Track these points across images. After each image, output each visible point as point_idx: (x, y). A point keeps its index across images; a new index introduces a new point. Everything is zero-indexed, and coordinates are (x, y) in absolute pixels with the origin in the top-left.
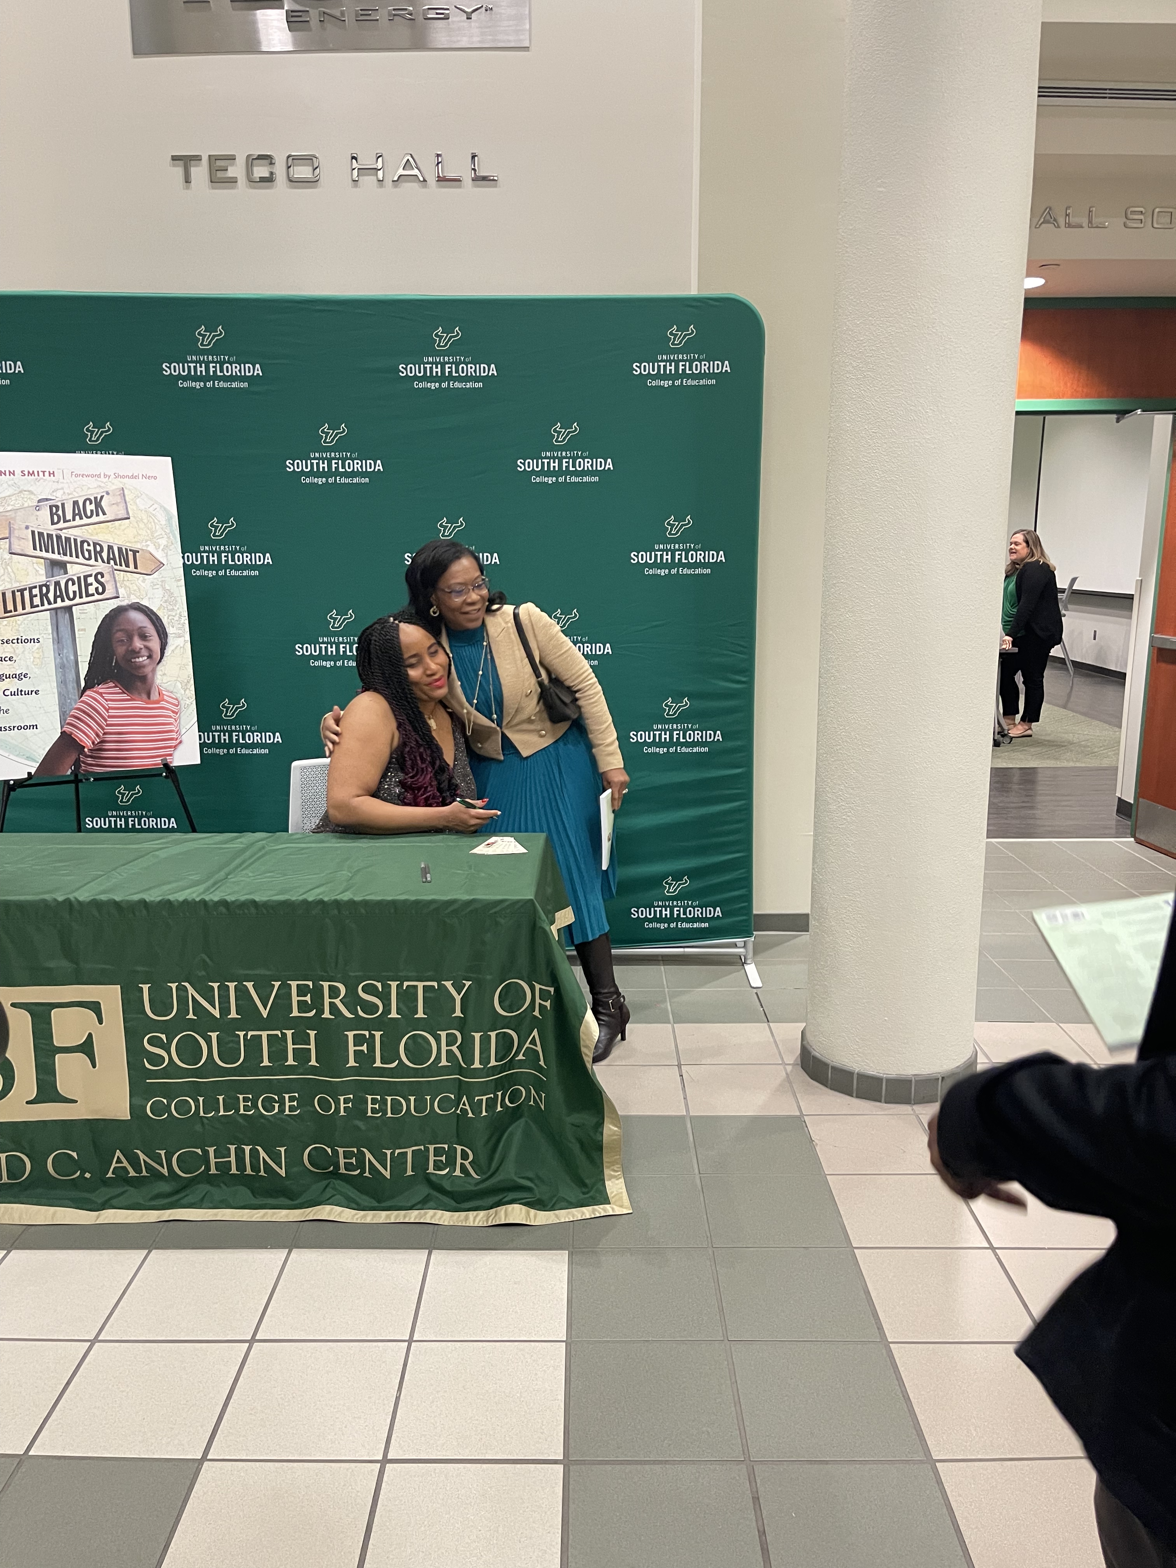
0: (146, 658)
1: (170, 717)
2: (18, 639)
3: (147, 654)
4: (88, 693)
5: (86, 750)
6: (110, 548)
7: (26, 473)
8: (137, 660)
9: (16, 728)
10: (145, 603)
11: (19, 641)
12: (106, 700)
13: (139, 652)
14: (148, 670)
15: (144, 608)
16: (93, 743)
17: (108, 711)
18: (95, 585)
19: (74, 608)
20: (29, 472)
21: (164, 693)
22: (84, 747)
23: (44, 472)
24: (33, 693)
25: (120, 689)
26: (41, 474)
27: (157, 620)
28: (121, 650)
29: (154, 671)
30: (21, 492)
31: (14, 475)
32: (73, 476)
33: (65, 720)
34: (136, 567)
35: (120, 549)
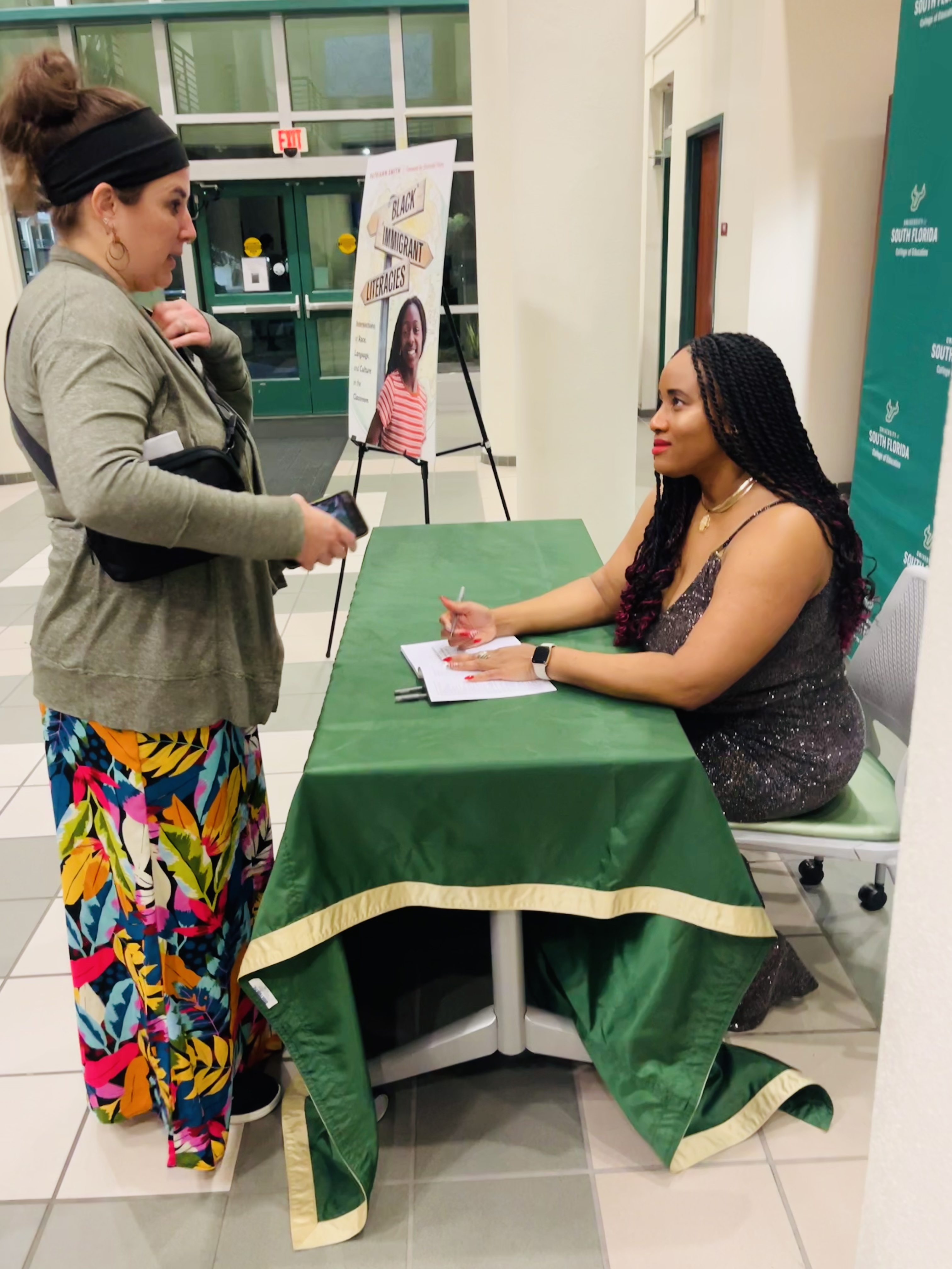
0: (414, 351)
1: (421, 412)
3: (416, 348)
4: (388, 378)
5: (384, 428)
6: (411, 240)
7: (390, 172)
8: (410, 352)
9: (362, 400)
10: (419, 297)
11: (369, 326)
12: (394, 386)
13: (412, 345)
14: (414, 364)
15: (418, 302)
16: (387, 423)
17: (394, 396)
18: (401, 278)
19: (391, 299)
21: (420, 388)
22: (383, 426)
24: (369, 371)
25: (401, 378)
26: (395, 172)
27: (423, 314)
28: (404, 341)
29: (417, 365)
30: (386, 190)
31: (386, 174)
32: (407, 171)
33: (378, 399)
34: (420, 261)
35: (415, 242)
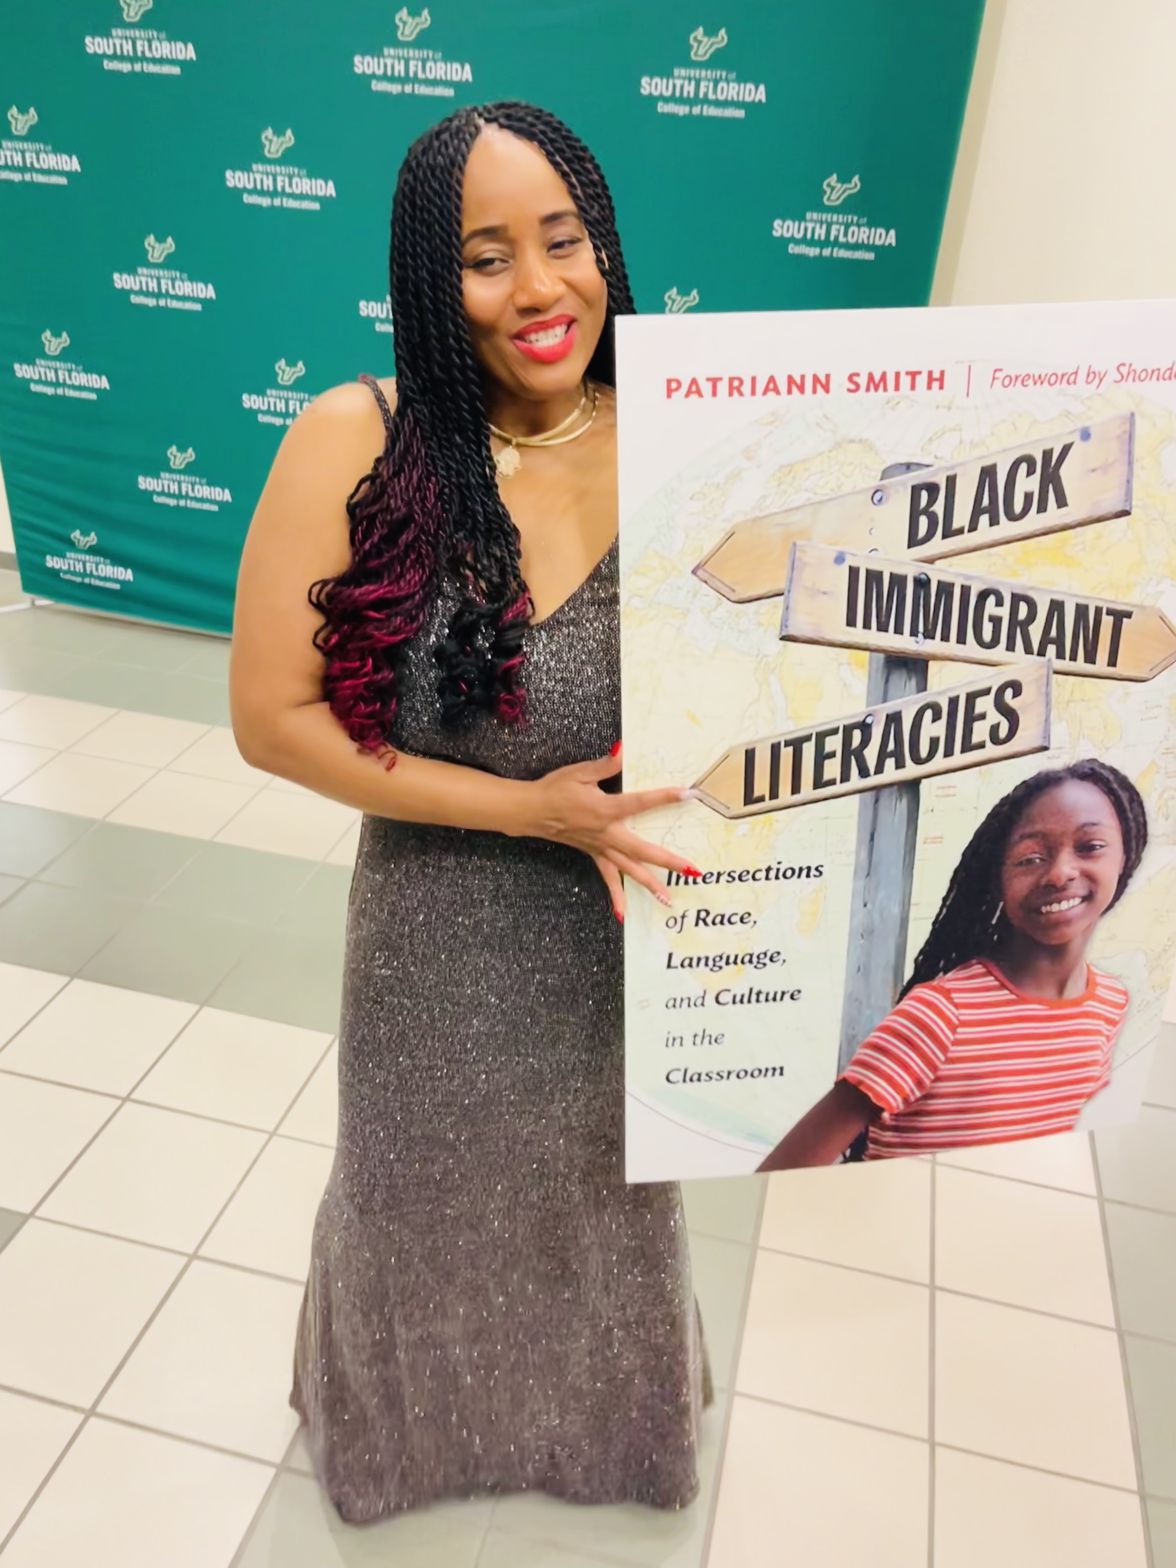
0: (1077, 901)
1: (1098, 1033)
2: (768, 870)
3: (1083, 892)
4: (919, 991)
5: (886, 1115)
6: (1057, 607)
7: (863, 381)
8: (1055, 907)
9: (733, 1076)
10: (1111, 759)
11: (772, 874)
12: (957, 1006)
13: (1064, 889)
14: (1074, 931)
15: (1106, 773)
16: (906, 1100)
17: (953, 1028)
19: (924, 783)
20: (871, 377)
21: (1099, 980)
22: (882, 1110)
23: (913, 375)
24: (787, 997)
25: (997, 979)
26: (905, 381)
27: (1131, 801)
29: (1088, 931)
30: (838, 445)
31: (826, 389)
32: (997, 383)
33: (853, 1053)
34: (1112, 662)
35: (1081, 611)
